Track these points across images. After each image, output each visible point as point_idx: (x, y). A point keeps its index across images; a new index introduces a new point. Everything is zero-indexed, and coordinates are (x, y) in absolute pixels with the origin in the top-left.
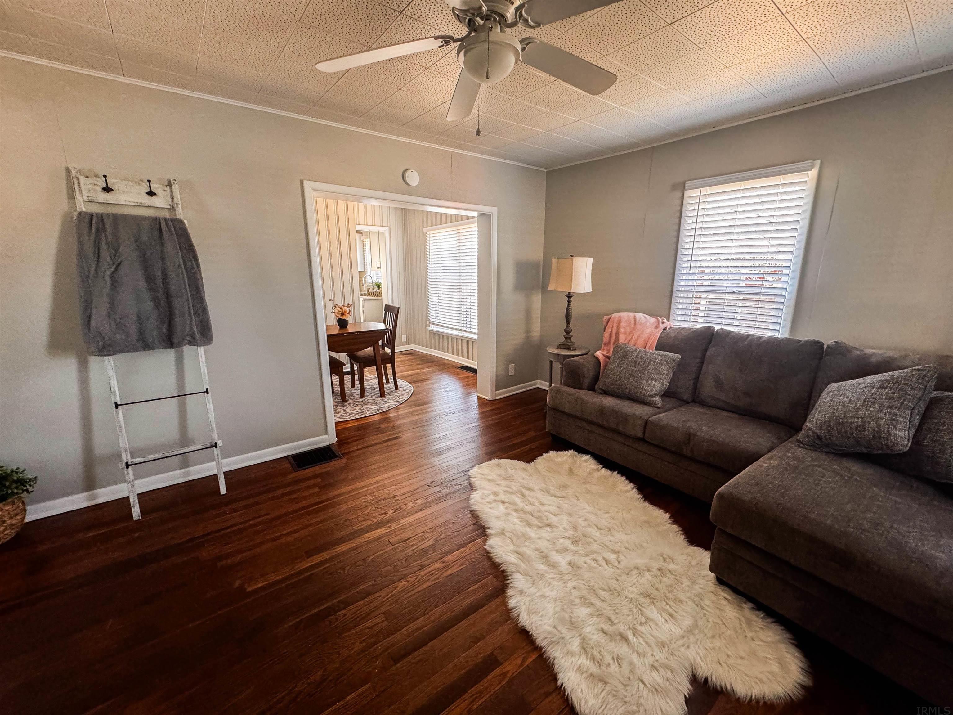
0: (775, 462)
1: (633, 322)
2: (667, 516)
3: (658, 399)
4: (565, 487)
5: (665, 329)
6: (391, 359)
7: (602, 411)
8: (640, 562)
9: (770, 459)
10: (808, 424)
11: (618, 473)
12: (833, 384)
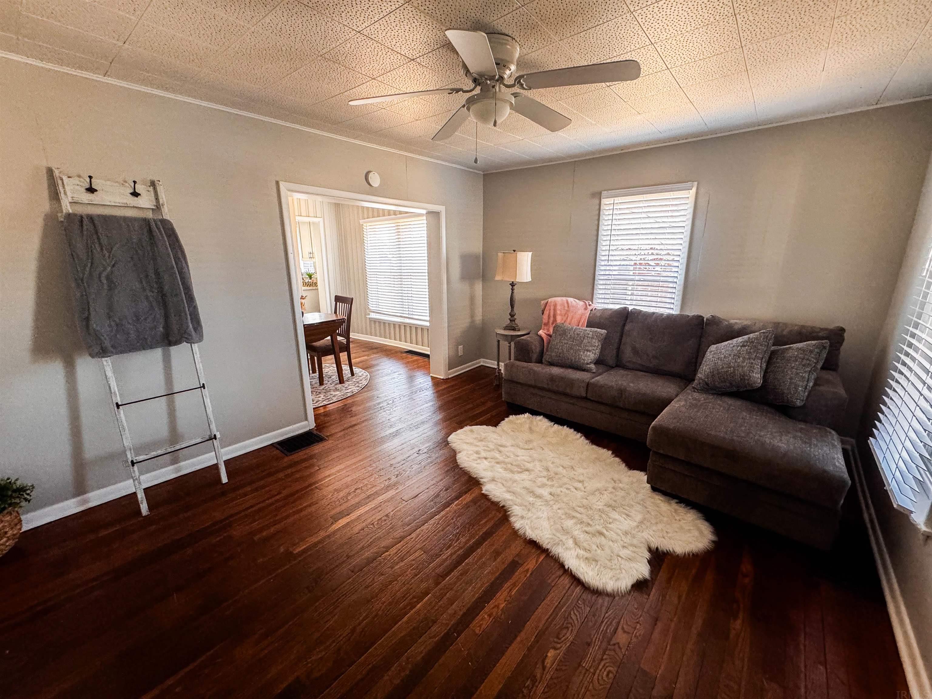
0: (683, 403)
1: (566, 305)
2: (610, 452)
3: (592, 366)
4: (529, 441)
5: (592, 310)
6: (346, 348)
7: (552, 378)
8: (599, 485)
9: (679, 401)
10: (699, 375)
11: (567, 427)
12: (713, 346)
